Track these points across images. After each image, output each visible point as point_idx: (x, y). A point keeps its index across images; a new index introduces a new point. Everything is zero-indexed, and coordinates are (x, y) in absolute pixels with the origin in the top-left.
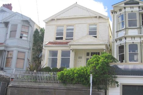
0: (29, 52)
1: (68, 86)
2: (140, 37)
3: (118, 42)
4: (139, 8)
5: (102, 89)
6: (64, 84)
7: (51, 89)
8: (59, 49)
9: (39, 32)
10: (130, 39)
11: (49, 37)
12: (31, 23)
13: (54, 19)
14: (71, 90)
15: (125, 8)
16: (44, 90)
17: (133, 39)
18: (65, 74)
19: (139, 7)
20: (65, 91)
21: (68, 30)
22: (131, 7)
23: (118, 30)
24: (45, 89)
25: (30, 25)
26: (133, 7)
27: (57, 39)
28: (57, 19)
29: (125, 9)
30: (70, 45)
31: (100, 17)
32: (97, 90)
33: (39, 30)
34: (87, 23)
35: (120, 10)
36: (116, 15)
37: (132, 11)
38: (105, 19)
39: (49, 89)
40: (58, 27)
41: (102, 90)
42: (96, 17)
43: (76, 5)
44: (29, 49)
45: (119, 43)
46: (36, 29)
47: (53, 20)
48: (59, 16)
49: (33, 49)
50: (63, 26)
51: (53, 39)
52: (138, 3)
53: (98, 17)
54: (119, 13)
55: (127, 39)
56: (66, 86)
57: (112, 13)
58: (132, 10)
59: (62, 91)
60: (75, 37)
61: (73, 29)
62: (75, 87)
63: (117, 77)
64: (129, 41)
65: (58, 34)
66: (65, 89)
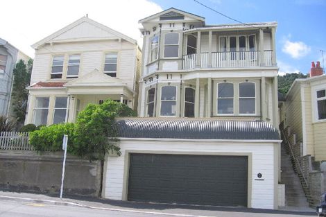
0: (5, 100)
1: (46, 156)
2: (181, 75)
3: (148, 82)
4: (184, 26)
5: (96, 159)
6: (39, 152)
7: (19, 159)
8: (53, 95)
9: (25, 66)
10: (165, 78)
11: (40, 74)
12: (10, 50)
13: (49, 44)
14: (49, 161)
15: (161, 25)
16: (8, 161)
17: (170, 78)
18: (39, 135)
19: (184, 24)
20: (40, 163)
21: (71, 61)
22: (170, 24)
23: (150, 62)
24: (10, 159)
25: (8, 53)
26: (174, 24)
27: (53, 77)
28: (55, 44)
29: (161, 27)
30: (68, 87)
31: (123, 41)
32: (88, 161)
33: (26, 63)
34: (101, 51)
35: (155, 29)
36: (148, 37)
37: (172, 31)
38: (132, 44)
39: (16, 160)
40: (55, 57)
41: (96, 162)
42: (117, 40)
43: (85, 20)
44: (7, 94)
45: (149, 84)
46: (21, 61)
47: (47, 44)
48: (57, 38)
49: (13, 94)
50: (63, 55)
51: (46, 78)
52: (182, 17)
53: (120, 41)
54: (152, 33)
55: (160, 78)
56: (43, 156)
57: (143, 33)
58: (172, 28)
59: (35, 162)
60: (81, 74)
61: (78, 61)
62: (57, 157)
63: (119, 140)
64: (163, 81)
65: (54, 69)
66: (40, 159)
